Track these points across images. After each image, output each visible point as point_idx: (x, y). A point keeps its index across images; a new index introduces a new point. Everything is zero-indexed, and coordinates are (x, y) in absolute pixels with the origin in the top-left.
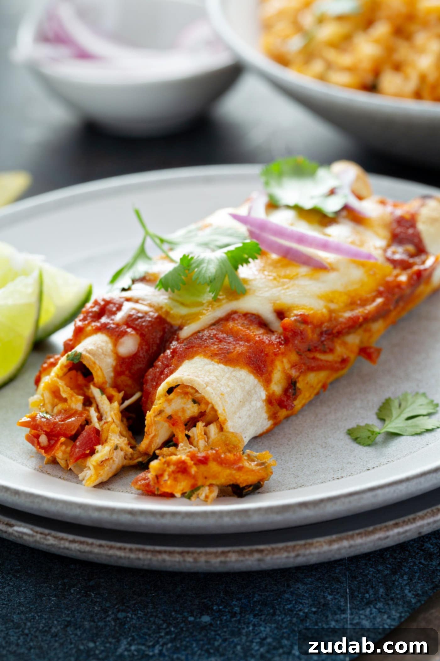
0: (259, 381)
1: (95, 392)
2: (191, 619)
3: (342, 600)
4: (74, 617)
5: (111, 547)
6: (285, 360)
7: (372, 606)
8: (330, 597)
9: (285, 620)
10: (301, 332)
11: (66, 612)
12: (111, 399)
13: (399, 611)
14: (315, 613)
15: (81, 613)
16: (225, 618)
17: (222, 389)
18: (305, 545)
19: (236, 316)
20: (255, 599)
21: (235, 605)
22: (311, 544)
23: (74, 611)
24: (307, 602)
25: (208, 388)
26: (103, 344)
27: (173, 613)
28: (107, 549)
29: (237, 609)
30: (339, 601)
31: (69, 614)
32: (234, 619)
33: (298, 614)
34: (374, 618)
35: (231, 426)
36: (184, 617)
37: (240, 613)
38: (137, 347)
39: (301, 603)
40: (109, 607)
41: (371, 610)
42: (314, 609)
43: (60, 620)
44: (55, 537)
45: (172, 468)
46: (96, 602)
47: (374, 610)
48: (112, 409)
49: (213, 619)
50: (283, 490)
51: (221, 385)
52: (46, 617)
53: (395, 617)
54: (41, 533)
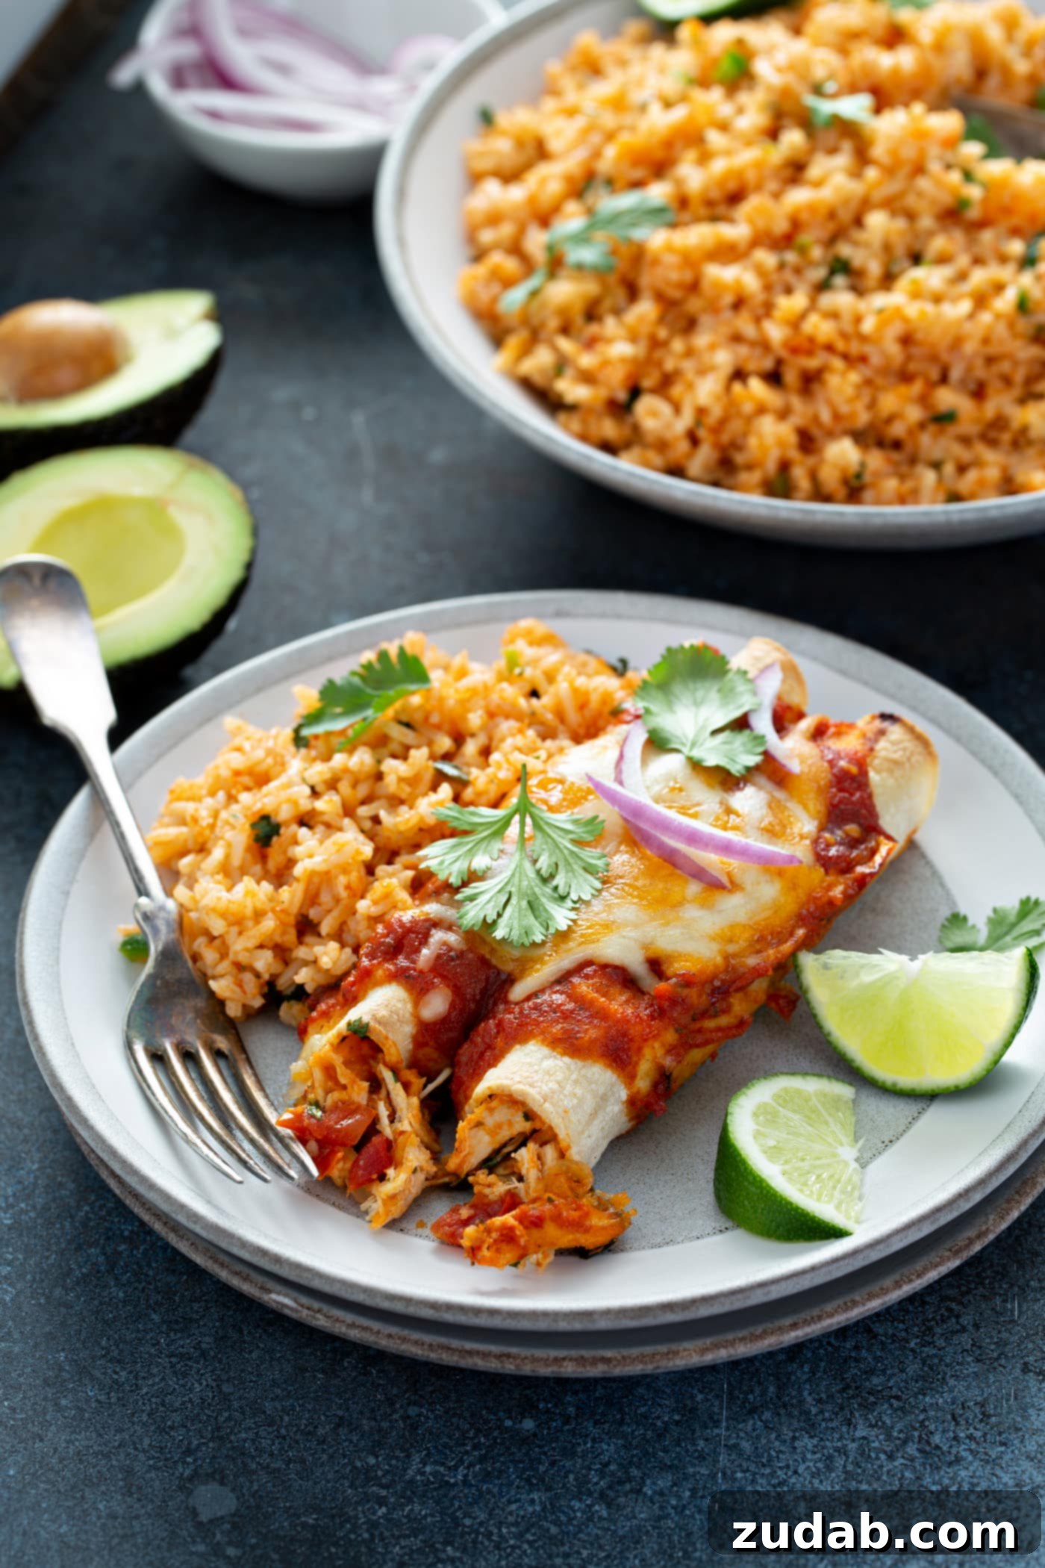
0: (619, 1076)
1: (387, 1076)
2: (508, 1423)
3: (717, 1403)
4: (348, 1409)
5: (404, 1340)
6: (657, 1045)
7: (756, 1417)
8: (700, 1397)
9: (636, 1433)
10: (683, 1000)
11: (337, 1400)
12: (407, 1086)
13: (792, 1428)
14: (677, 1423)
15: (357, 1403)
16: (554, 1424)
17: (566, 1103)
18: (668, 1353)
19: (589, 970)
20: (597, 1395)
21: (569, 1403)
22: (676, 1353)
23: (349, 1399)
24: (667, 1402)
25: (547, 1105)
26: (399, 1005)
27: (484, 1412)
28: (398, 1341)
29: (571, 1410)
30: (712, 1405)
31: (341, 1405)
32: (567, 1427)
33: (655, 1425)
34: (758, 1437)
35: (575, 1154)
36: (499, 1419)
37: (576, 1418)
38: (447, 1006)
39: (660, 1405)
40: (396, 1396)
41: (754, 1424)
42: (677, 1417)
43: (328, 1413)
44: (328, 1317)
45: (495, 1235)
46: (379, 1385)
47: (759, 1423)
48: (409, 1105)
49: (538, 1426)
50: (644, 1248)
51: (565, 1096)
52: (309, 1407)
53: (787, 1437)
54: (309, 1308)
